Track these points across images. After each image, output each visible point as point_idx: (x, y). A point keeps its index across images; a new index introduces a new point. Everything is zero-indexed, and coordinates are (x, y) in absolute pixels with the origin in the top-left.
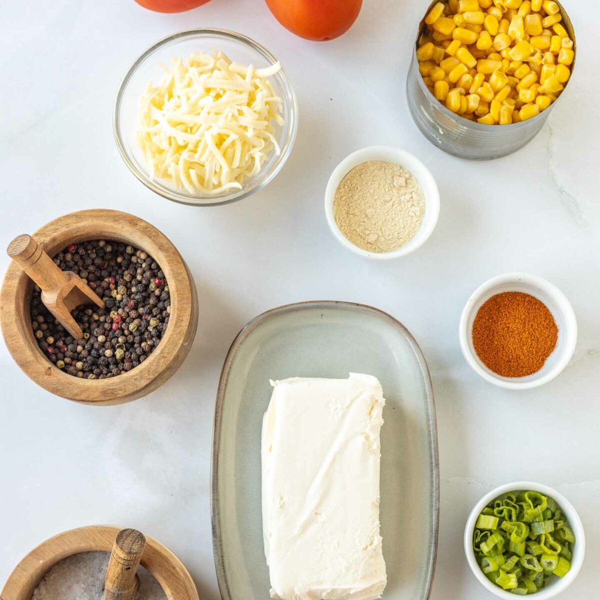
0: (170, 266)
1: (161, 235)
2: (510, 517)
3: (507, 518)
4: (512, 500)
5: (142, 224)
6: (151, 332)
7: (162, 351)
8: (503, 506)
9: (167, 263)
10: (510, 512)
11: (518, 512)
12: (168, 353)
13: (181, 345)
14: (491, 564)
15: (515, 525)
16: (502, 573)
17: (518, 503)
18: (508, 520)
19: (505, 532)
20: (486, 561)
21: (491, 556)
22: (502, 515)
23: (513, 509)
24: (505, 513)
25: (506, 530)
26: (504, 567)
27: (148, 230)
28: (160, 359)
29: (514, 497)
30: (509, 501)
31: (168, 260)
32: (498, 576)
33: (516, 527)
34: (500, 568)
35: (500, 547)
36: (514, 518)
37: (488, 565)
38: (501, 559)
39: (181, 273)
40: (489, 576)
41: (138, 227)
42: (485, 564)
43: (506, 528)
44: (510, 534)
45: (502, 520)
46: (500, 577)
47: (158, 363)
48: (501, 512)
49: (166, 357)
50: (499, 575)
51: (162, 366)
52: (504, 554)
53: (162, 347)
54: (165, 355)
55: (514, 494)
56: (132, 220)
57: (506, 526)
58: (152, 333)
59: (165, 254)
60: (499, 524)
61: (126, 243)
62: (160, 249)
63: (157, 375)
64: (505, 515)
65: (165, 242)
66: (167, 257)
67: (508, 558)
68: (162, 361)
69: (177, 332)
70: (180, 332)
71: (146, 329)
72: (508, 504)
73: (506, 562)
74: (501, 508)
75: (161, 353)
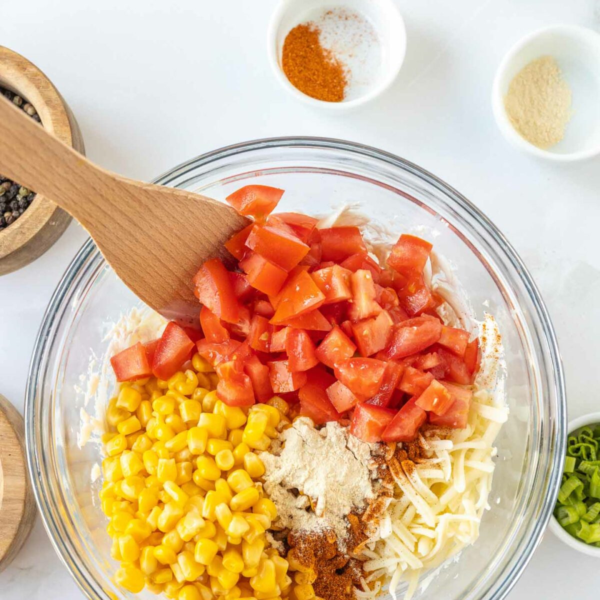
0: (54, 127)
1: (51, 88)
2: (589, 456)
3: (584, 457)
4: (588, 435)
5: (31, 70)
6: (18, 201)
7: (22, 225)
8: (578, 443)
9: (51, 121)
10: (588, 449)
11: (597, 449)
12: (28, 229)
13: (46, 223)
14: (570, 515)
15: (596, 465)
16: (584, 525)
17: (597, 439)
18: (587, 459)
19: (585, 474)
20: (563, 511)
21: (569, 506)
22: (579, 454)
23: (591, 446)
24: (583, 451)
25: (586, 472)
26: (586, 516)
27: (37, 78)
28: (17, 234)
29: (590, 432)
30: (585, 437)
31: (54, 118)
32: (580, 529)
33: (597, 467)
34: (581, 518)
35: (580, 494)
36: (593, 456)
37: (567, 516)
38: (581, 507)
39: (66, 138)
40: (568, 529)
41: (26, 72)
42: (563, 515)
43: (585, 469)
44: (590, 477)
45: (579, 460)
46: (582, 530)
47: (14, 238)
48: (578, 449)
49: (24, 233)
50: (581, 527)
51: (18, 243)
52: (584, 501)
53: (23, 220)
54: (23, 231)
55: (590, 428)
56: (21, 62)
57: (585, 467)
58: (19, 203)
59: (51, 111)
60: (577, 465)
61: (15, 92)
62: (47, 103)
63: (9, 252)
64: (582, 454)
65: (54, 96)
66: (53, 114)
67: (588, 506)
68: (19, 237)
69: (45, 206)
70: (47, 208)
71: (15, 197)
72: (583, 440)
73: (588, 511)
74: (576, 446)
75: (20, 228)
